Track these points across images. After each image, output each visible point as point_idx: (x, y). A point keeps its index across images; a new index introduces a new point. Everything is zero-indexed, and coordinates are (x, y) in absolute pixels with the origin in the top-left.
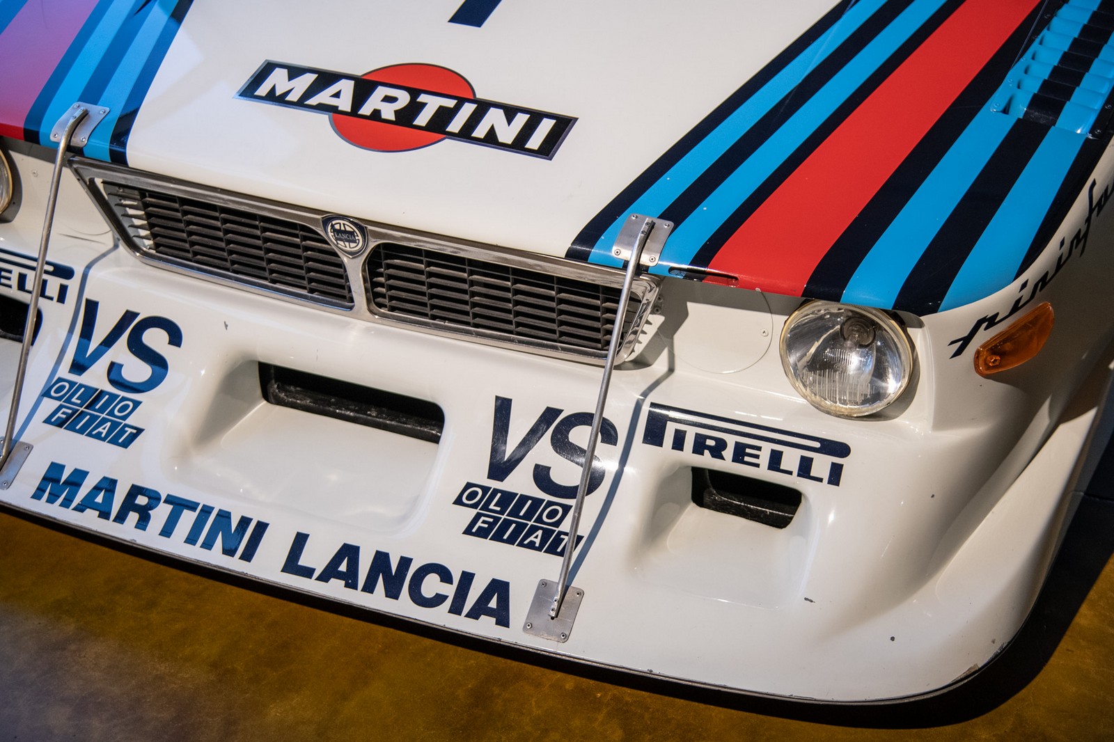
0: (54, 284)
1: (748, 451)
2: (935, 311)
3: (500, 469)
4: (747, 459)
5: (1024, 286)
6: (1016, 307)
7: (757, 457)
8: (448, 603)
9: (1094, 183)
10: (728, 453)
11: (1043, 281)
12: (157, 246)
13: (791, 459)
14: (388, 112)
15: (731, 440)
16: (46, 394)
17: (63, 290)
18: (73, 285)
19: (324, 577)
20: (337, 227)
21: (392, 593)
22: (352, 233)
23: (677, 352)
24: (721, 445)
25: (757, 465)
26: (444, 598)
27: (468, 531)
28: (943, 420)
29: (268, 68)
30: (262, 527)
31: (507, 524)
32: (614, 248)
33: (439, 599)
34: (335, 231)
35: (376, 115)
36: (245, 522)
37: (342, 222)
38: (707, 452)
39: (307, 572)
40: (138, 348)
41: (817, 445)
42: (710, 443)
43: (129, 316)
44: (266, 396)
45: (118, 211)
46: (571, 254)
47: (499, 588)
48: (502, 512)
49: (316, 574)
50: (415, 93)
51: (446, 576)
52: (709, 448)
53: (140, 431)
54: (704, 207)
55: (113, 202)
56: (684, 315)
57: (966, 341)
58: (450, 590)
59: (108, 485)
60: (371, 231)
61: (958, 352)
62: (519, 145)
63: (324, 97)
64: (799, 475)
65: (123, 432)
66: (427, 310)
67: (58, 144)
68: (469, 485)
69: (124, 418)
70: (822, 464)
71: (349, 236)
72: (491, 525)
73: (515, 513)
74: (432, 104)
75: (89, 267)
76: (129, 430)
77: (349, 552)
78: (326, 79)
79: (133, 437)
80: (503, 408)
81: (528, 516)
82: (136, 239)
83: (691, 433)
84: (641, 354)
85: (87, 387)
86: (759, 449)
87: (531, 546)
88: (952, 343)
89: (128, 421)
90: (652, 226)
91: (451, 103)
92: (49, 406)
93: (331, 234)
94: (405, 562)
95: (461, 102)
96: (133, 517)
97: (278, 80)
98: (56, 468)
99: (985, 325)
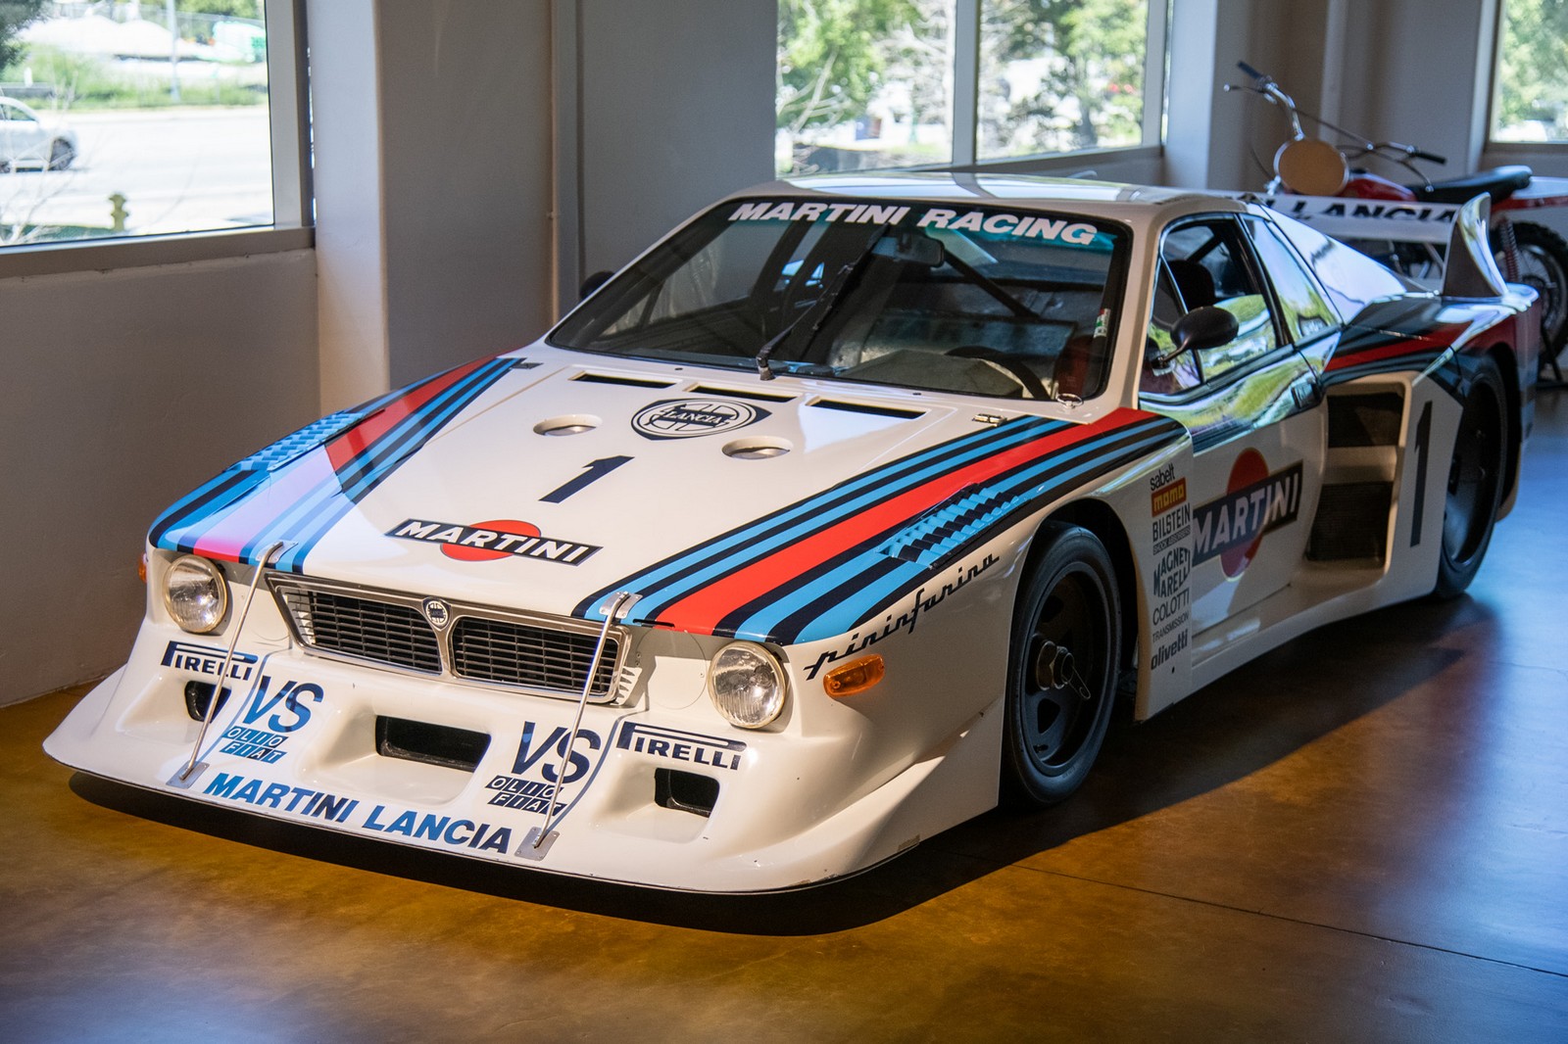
0: (242, 667)
1: (682, 749)
2: (792, 643)
3: (520, 766)
4: (681, 755)
5: (855, 636)
6: (850, 651)
7: (688, 753)
8: (469, 841)
9: (923, 590)
10: (670, 752)
11: (872, 638)
12: (318, 641)
13: (709, 754)
14: (480, 543)
15: (672, 743)
16: (225, 736)
17: (249, 670)
18: (255, 667)
19: (390, 830)
20: (432, 607)
21: (433, 836)
22: (441, 610)
23: (650, 695)
24: (666, 746)
25: (687, 759)
26: (466, 839)
27: (491, 802)
28: (809, 729)
29: (409, 522)
30: (354, 803)
31: (518, 798)
32: (601, 609)
33: (463, 840)
34: (432, 610)
35: (472, 544)
36: (343, 801)
37: (435, 602)
38: (656, 751)
39: (379, 827)
40: (293, 705)
41: (726, 744)
42: (659, 745)
43: (290, 684)
44: (379, 750)
45: (294, 614)
46: (574, 614)
47: (505, 833)
48: (516, 792)
49: (385, 828)
50: (500, 534)
51: (470, 826)
52: (658, 749)
53: (283, 753)
54: (666, 589)
55: (291, 607)
56: (653, 666)
57: (816, 668)
58: (471, 835)
59: (256, 784)
60: (454, 608)
61: (812, 676)
62: (560, 559)
63: (441, 536)
64: (713, 764)
65: (273, 754)
66: (491, 674)
67: (259, 562)
68: (498, 777)
69: (274, 747)
70: (727, 757)
71: (436, 613)
72: (507, 799)
73: (524, 792)
74: (509, 539)
75: (267, 656)
76: (276, 754)
77: (410, 816)
78: (444, 527)
79: (278, 757)
80: (529, 728)
81: (533, 794)
82: (303, 637)
83: (648, 739)
84: (629, 699)
85: (252, 731)
86: (689, 748)
87: (532, 810)
88: (806, 668)
89: (276, 749)
90: (627, 597)
91: (523, 539)
92: (226, 742)
93: (428, 613)
94: (445, 820)
95: (530, 538)
96: (269, 801)
97: (414, 528)
98: (223, 776)
99: (827, 658)
